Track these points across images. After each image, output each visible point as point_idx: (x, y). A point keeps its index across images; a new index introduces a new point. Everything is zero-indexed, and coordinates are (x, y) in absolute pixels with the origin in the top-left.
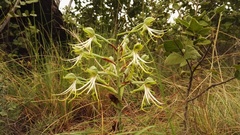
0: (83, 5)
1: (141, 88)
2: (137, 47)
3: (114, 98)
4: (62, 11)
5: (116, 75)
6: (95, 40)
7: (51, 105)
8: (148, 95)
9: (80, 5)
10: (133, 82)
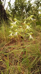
0: (12, 8)
1: (29, 35)
2: (28, 24)
3: (22, 37)
4: (5, 9)
5: (22, 31)
6: (17, 22)
7: (4, 39)
8: (31, 37)
9: (11, 8)
10: (27, 33)
